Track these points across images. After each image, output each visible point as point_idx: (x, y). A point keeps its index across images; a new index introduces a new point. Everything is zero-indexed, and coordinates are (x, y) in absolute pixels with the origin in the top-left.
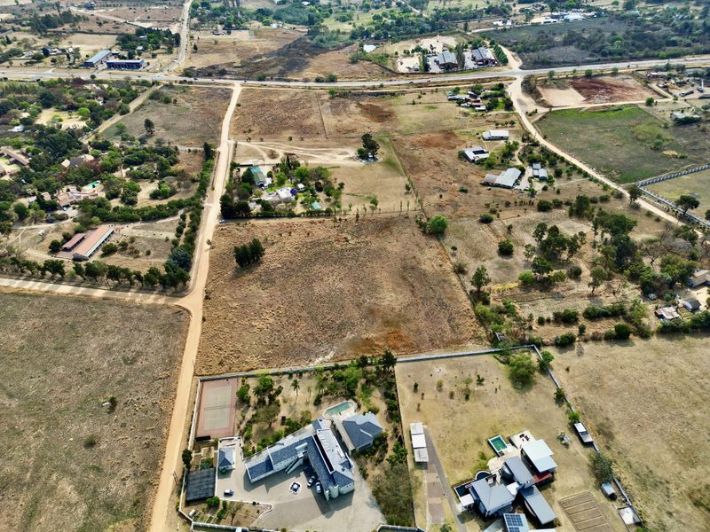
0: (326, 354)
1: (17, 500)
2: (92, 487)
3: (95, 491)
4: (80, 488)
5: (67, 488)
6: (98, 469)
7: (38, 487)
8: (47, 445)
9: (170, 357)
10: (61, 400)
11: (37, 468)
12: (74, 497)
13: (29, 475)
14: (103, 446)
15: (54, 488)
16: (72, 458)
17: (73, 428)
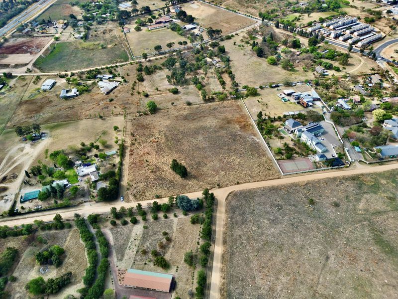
0: (252, 138)
1: (377, 221)
2: (356, 196)
3: (357, 194)
4: (358, 200)
5: (361, 205)
6: (347, 197)
7: (367, 216)
8: (347, 222)
9: (271, 191)
10: (319, 229)
11: (360, 221)
12: (363, 201)
13: (365, 223)
14: (335, 199)
15: (364, 210)
16: (347, 210)
17: (332, 216)
